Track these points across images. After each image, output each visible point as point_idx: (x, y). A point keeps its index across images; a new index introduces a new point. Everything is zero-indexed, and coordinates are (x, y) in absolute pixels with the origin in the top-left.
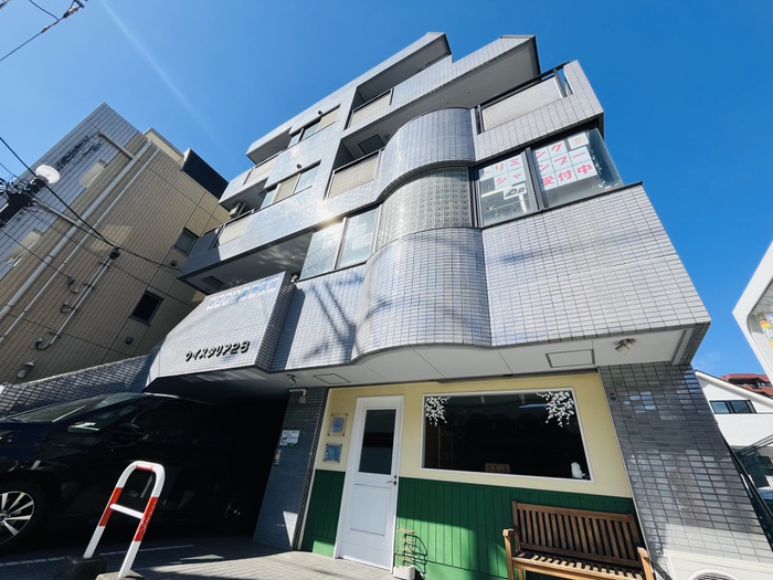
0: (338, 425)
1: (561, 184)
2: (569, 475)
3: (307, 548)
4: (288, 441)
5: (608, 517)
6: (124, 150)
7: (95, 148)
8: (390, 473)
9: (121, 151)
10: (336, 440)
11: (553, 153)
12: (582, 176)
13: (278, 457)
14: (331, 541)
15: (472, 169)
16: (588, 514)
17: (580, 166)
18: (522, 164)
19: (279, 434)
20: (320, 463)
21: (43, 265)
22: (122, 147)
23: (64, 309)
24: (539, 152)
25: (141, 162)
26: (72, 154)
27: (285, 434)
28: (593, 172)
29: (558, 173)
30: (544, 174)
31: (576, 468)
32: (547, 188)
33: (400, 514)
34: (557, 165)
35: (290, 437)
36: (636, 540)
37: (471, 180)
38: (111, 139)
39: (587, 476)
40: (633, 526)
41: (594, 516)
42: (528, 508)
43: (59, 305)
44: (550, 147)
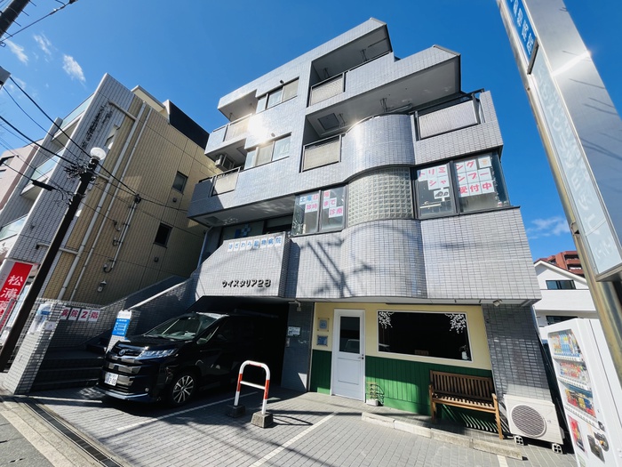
0: (323, 325)
1: (472, 194)
2: (460, 358)
3: (313, 390)
4: (293, 333)
5: (479, 378)
6: (128, 113)
7: (109, 116)
8: (358, 353)
9: (126, 115)
10: (323, 333)
11: (468, 168)
12: (485, 191)
13: (288, 342)
14: (328, 387)
15: (412, 171)
16: (469, 377)
17: (484, 183)
18: (446, 173)
19: (287, 329)
20: (315, 346)
21: (96, 214)
22: (126, 111)
23: (115, 243)
24: (459, 165)
25: (142, 122)
26: (95, 123)
27: (290, 329)
28: (492, 190)
29: (470, 185)
30: (462, 184)
31: (464, 355)
32: (463, 195)
33: (367, 375)
34: (470, 178)
35: (294, 331)
36: (491, 389)
37: (412, 180)
38: (118, 106)
39: (469, 359)
40: (490, 383)
41: (472, 378)
42: (439, 373)
43: (111, 240)
44: (467, 162)
